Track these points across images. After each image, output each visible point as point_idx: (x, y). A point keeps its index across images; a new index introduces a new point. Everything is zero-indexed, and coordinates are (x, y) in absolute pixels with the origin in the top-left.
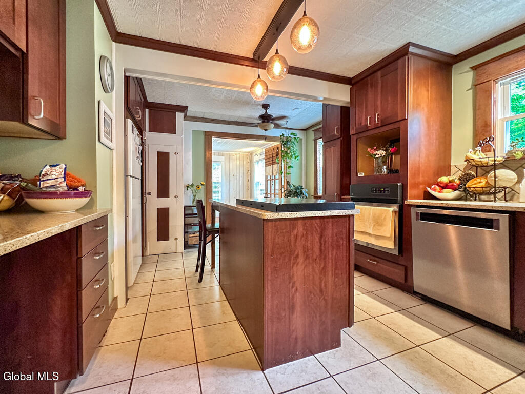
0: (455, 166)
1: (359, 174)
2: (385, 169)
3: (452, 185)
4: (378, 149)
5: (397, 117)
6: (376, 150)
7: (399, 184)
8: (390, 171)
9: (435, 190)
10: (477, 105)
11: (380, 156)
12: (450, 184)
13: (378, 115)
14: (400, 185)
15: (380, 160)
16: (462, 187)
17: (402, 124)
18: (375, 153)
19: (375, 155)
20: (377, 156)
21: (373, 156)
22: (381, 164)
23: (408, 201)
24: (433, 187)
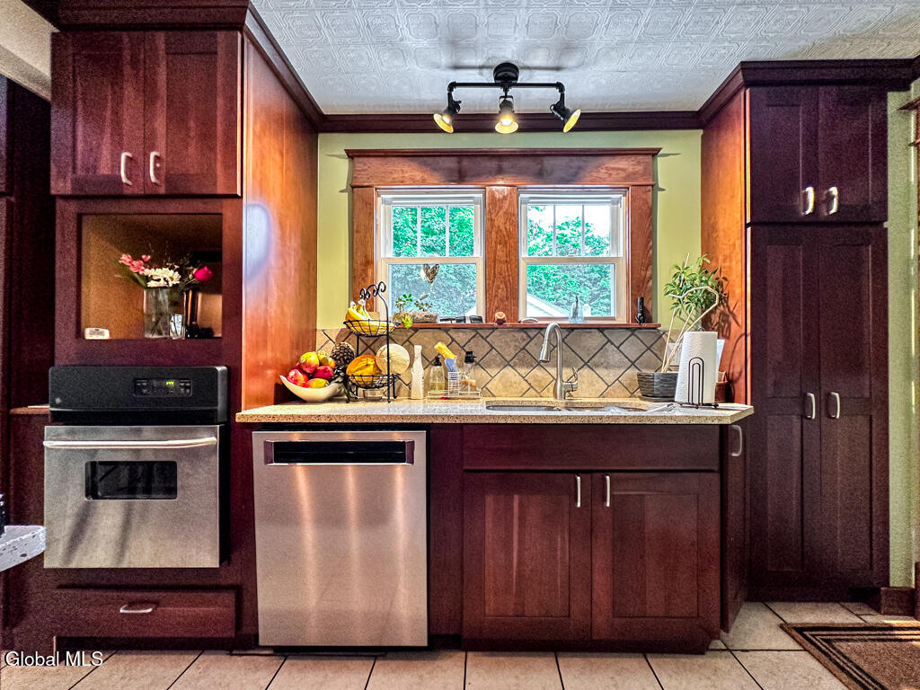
0: (323, 331)
1: (88, 331)
2: (177, 326)
3: (325, 370)
4: (157, 263)
5: (215, 184)
6: (149, 265)
7: (219, 369)
8: (193, 329)
9: (295, 382)
10: (355, 224)
11: (162, 283)
12: (322, 368)
13: (157, 158)
14: (222, 371)
15: (164, 297)
16: (339, 372)
17: (227, 208)
18: (148, 272)
19: (148, 279)
20: (152, 284)
21: (142, 282)
22: (166, 308)
23: (243, 412)
24: (292, 374)
